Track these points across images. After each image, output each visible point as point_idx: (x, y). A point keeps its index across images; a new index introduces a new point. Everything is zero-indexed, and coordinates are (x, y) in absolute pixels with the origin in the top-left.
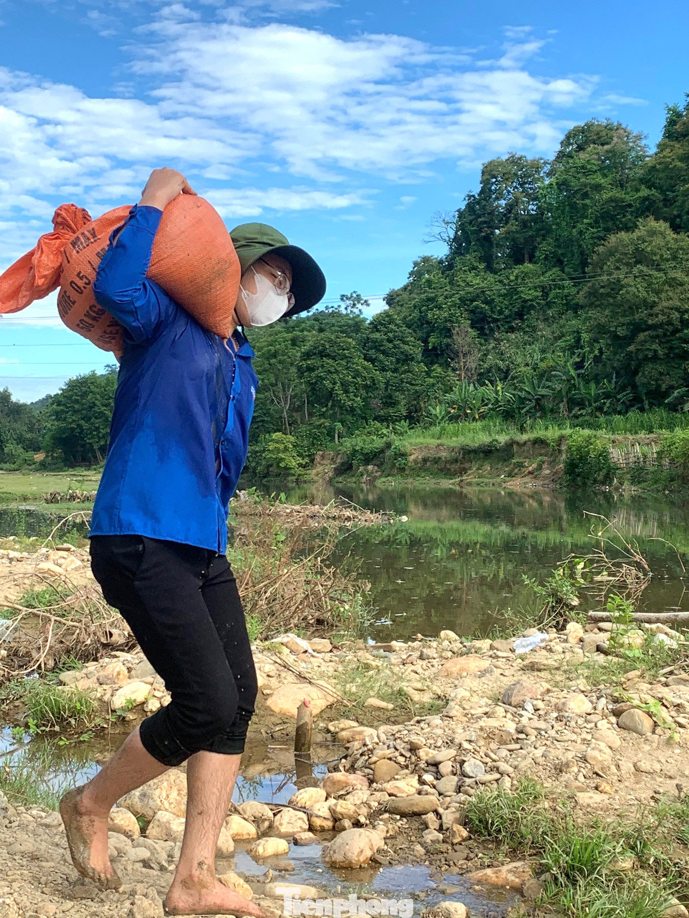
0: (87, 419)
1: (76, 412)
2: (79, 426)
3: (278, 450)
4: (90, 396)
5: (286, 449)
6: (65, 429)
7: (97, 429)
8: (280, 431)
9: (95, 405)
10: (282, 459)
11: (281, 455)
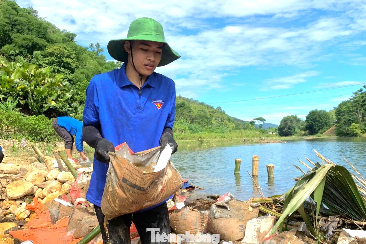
0: (314, 122)
1: (311, 120)
2: (312, 124)
3: (353, 128)
4: (315, 116)
5: (356, 128)
6: (308, 125)
7: (317, 124)
8: (354, 123)
9: (316, 118)
10: (355, 131)
11: (355, 130)
